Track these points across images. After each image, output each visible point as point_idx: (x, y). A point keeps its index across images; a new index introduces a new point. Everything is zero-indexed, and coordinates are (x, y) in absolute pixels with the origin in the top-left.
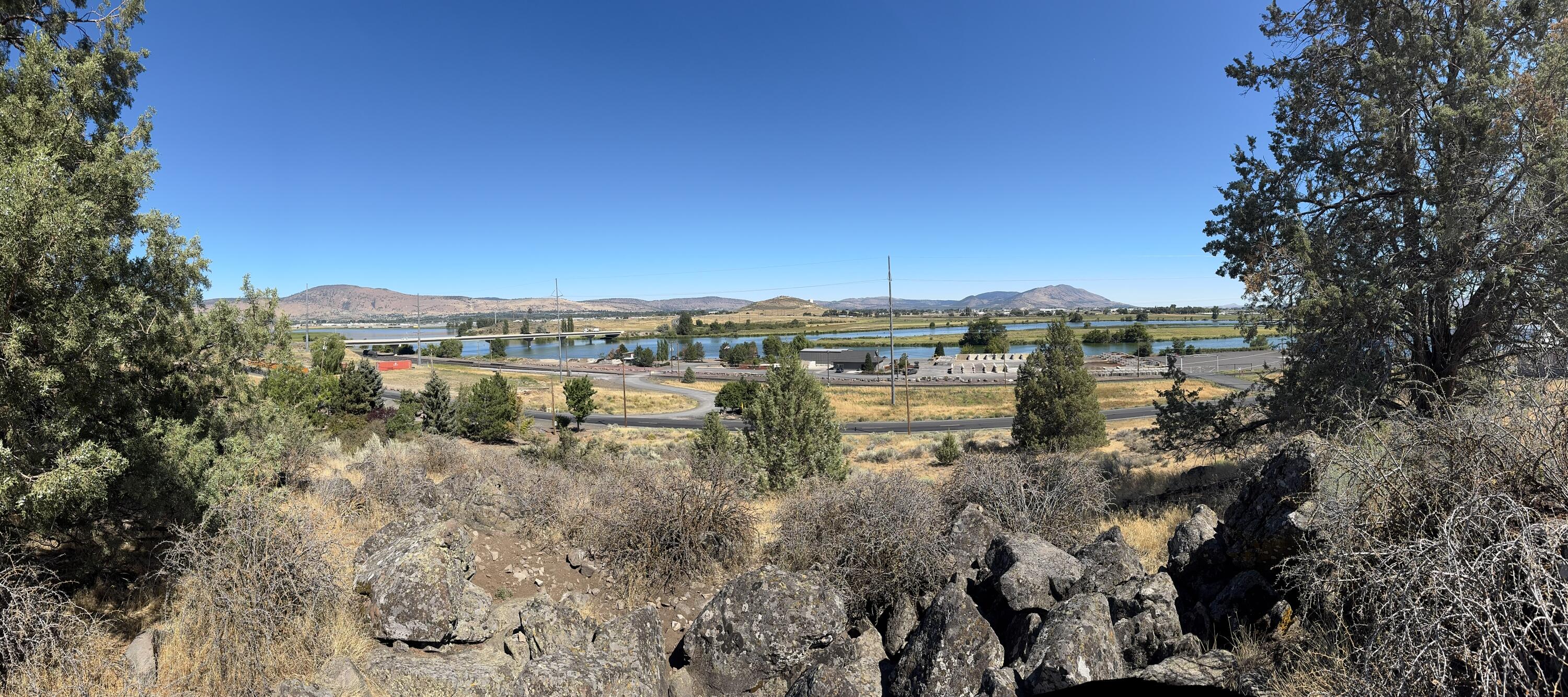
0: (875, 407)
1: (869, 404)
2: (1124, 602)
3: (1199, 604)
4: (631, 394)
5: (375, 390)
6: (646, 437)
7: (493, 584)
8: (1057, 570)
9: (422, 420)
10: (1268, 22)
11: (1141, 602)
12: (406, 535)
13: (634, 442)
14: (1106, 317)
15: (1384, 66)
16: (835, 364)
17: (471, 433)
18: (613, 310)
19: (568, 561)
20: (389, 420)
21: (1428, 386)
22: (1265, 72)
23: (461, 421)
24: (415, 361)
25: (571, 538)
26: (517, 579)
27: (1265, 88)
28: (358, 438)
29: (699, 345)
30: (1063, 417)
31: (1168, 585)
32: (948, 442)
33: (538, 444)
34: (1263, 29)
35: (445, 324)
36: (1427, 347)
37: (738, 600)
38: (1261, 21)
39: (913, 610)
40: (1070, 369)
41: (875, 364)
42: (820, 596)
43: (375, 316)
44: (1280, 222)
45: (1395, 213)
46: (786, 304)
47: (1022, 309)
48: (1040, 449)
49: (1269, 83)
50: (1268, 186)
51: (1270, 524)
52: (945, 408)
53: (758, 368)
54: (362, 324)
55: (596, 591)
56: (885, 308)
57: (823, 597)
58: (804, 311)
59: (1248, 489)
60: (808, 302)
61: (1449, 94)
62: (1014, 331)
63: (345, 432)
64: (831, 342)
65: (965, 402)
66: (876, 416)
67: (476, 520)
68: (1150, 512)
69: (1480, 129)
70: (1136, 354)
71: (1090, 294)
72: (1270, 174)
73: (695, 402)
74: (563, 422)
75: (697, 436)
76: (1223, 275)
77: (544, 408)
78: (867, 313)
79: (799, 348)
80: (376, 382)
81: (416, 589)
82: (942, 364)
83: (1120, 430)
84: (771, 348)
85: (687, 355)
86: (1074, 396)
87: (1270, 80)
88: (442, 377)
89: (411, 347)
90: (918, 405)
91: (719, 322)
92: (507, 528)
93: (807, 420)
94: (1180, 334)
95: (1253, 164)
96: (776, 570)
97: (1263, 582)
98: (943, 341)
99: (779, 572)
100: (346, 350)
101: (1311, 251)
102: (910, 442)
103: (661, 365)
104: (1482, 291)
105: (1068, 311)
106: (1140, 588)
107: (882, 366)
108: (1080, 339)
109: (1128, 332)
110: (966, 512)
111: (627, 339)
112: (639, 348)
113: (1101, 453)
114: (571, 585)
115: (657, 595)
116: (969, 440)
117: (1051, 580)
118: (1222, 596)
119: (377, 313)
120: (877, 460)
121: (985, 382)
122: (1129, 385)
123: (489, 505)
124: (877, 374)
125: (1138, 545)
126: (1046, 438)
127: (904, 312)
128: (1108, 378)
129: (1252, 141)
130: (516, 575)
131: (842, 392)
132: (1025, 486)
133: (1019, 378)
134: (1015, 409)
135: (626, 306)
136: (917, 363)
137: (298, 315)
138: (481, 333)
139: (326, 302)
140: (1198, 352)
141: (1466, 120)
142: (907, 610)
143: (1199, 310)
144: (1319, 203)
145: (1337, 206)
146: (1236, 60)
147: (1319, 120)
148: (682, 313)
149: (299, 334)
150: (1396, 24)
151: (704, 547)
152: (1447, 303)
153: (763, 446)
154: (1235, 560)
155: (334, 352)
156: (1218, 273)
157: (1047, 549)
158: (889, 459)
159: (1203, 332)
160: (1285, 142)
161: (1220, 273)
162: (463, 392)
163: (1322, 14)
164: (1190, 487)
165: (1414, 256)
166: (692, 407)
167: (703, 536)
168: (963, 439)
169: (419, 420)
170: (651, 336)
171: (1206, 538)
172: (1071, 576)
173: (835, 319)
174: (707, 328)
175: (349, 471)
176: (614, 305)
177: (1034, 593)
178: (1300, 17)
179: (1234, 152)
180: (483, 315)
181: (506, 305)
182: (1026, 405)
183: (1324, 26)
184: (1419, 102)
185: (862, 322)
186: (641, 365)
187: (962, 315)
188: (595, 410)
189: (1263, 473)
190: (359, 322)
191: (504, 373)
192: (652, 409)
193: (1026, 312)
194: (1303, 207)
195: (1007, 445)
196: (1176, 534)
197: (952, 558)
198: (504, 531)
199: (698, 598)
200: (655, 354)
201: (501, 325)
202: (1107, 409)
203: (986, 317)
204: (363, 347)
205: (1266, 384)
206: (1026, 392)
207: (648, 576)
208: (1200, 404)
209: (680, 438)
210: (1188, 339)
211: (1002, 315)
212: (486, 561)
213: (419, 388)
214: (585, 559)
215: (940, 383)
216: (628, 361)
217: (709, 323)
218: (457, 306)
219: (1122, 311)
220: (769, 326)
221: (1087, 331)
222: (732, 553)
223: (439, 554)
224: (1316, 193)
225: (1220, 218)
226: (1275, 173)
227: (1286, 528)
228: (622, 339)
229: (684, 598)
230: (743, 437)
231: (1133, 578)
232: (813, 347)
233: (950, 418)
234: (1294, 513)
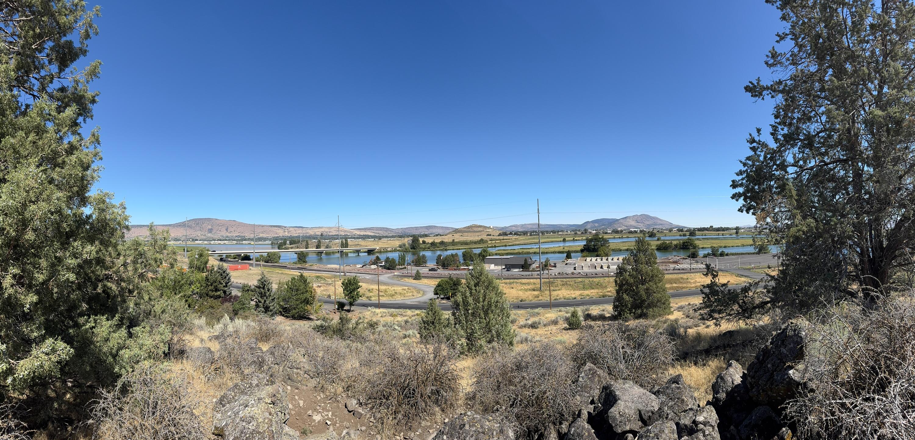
0: (530, 292)
1: (526, 290)
2: (686, 426)
3: (732, 427)
4: (382, 288)
5: (227, 283)
6: (392, 315)
7: (300, 424)
8: (644, 404)
9: (255, 303)
10: (769, 59)
11: (696, 426)
12: (246, 394)
13: (384, 319)
14: (670, 234)
15: (839, 86)
16: (506, 265)
17: (285, 312)
18: (372, 234)
19: (346, 407)
20: (235, 303)
21: (875, 290)
22: (767, 88)
23: (279, 304)
24: (251, 265)
25: (348, 391)
26: (315, 420)
27: (768, 98)
28: (216, 314)
29: (424, 256)
30: (645, 297)
31: (713, 414)
32: (574, 314)
33: (326, 322)
34: (766, 63)
35: (270, 242)
36: (869, 256)
37: (451, 436)
38: (765, 59)
39: (555, 436)
40: (649, 266)
41: (530, 265)
42: (500, 431)
43: (227, 237)
44: (778, 179)
45: (847, 171)
46: (476, 229)
47: (619, 229)
48: (630, 317)
49: (770, 95)
50: (769, 156)
51: (777, 377)
52: (572, 292)
53: (459, 270)
54: (219, 242)
55: (364, 428)
56: (536, 230)
57: (502, 431)
58: (487, 233)
59: (762, 353)
60: (489, 228)
61: (879, 101)
62: (614, 243)
63: (208, 311)
64: (503, 252)
65: (584, 288)
66: (531, 298)
67: (289, 378)
68: (700, 362)
69: (899, 123)
70: (689, 257)
71: (660, 220)
72: (770, 149)
73: (421, 292)
74: (341, 306)
75: (423, 315)
76: (742, 212)
77: (329, 296)
78: (525, 233)
79: (484, 257)
80: (227, 278)
81: (253, 434)
82: (570, 264)
83: (680, 304)
84: (468, 257)
85: (416, 262)
86: (651, 283)
87: (771, 93)
88: (268, 276)
89: (249, 256)
90: (556, 290)
91: (436, 241)
92: (309, 384)
93: (490, 305)
94: (716, 243)
95: (759, 144)
96: (474, 415)
97: (773, 414)
98: (571, 249)
99: (475, 416)
100: (210, 258)
101: (796, 198)
102: (552, 314)
103: (401, 269)
104: (903, 221)
105: (647, 230)
106: (695, 416)
107: (534, 266)
108: (654, 247)
109: (684, 243)
110: (587, 367)
111: (380, 252)
112: (388, 258)
113: (668, 319)
114: (348, 424)
115: (401, 431)
116: (587, 313)
117: (640, 411)
118: (746, 422)
119: (229, 235)
120: (532, 327)
121: (596, 275)
122: (685, 276)
123: (297, 369)
124: (531, 271)
125: (693, 384)
126: (634, 310)
127: (547, 232)
128: (672, 272)
129: (759, 130)
130: (315, 417)
131: (510, 283)
132: (623, 348)
133: (617, 273)
134: (615, 292)
135: (380, 232)
136: (555, 264)
137: (181, 235)
138: (292, 248)
139: (198, 228)
140: (727, 255)
141: (889, 117)
142: (552, 435)
143: (728, 229)
144: (801, 167)
145: (812, 168)
146: (750, 82)
147: (800, 116)
148: (414, 236)
149: (181, 247)
150: (847, 59)
151: (430, 397)
152: (881, 227)
153: (463, 324)
154: (754, 398)
155: (203, 259)
156: (739, 210)
157: (637, 390)
158: (539, 326)
159: (730, 243)
160: (780, 130)
161: (740, 210)
162: (280, 285)
163: (801, 54)
164: (724, 345)
165: (859, 198)
166: (420, 295)
167: (429, 389)
168: (583, 312)
169: (253, 303)
170: (395, 250)
171: (736, 383)
172: (652, 408)
173: (505, 237)
174: (429, 245)
175: (210, 340)
176: (373, 231)
177: (629, 421)
178: (788, 56)
179: (748, 137)
180: (294, 237)
181: (308, 231)
182: (621, 290)
183: (803, 60)
184: (860, 106)
185: (522, 239)
186: (389, 269)
187: (582, 233)
188: (360, 298)
189: (771, 343)
190: (218, 240)
191: (306, 274)
192: (395, 297)
193: (622, 231)
194: (791, 170)
195: (610, 315)
196: (717, 381)
197: (578, 398)
198: (307, 386)
199: (426, 433)
200: (397, 262)
201: (304, 243)
202: (671, 291)
203: (597, 235)
204: (220, 256)
205: (770, 279)
206: (621, 281)
207: (395, 418)
208: (729, 290)
209: (413, 316)
210: (721, 247)
211: (606, 233)
212: (296, 407)
213: (253, 282)
214: (357, 406)
215: (569, 276)
216: (381, 266)
217: (430, 242)
218: (277, 231)
219: (680, 230)
220: (465, 243)
221: (659, 242)
222: (446, 400)
223: (267, 409)
224: (798, 161)
225: (740, 177)
226: (773, 149)
227: (787, 380)
228: (377, 252)
229: (418, 433)
230: (452, 318)
231: (691, 409)
232: (493, 255)
233: (575, 298)
234: (792, 371)
